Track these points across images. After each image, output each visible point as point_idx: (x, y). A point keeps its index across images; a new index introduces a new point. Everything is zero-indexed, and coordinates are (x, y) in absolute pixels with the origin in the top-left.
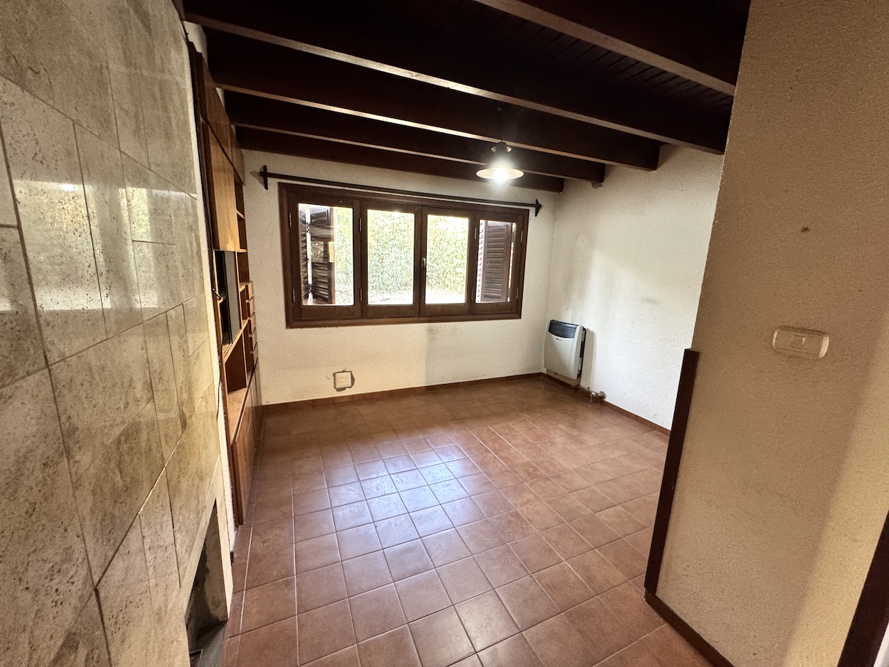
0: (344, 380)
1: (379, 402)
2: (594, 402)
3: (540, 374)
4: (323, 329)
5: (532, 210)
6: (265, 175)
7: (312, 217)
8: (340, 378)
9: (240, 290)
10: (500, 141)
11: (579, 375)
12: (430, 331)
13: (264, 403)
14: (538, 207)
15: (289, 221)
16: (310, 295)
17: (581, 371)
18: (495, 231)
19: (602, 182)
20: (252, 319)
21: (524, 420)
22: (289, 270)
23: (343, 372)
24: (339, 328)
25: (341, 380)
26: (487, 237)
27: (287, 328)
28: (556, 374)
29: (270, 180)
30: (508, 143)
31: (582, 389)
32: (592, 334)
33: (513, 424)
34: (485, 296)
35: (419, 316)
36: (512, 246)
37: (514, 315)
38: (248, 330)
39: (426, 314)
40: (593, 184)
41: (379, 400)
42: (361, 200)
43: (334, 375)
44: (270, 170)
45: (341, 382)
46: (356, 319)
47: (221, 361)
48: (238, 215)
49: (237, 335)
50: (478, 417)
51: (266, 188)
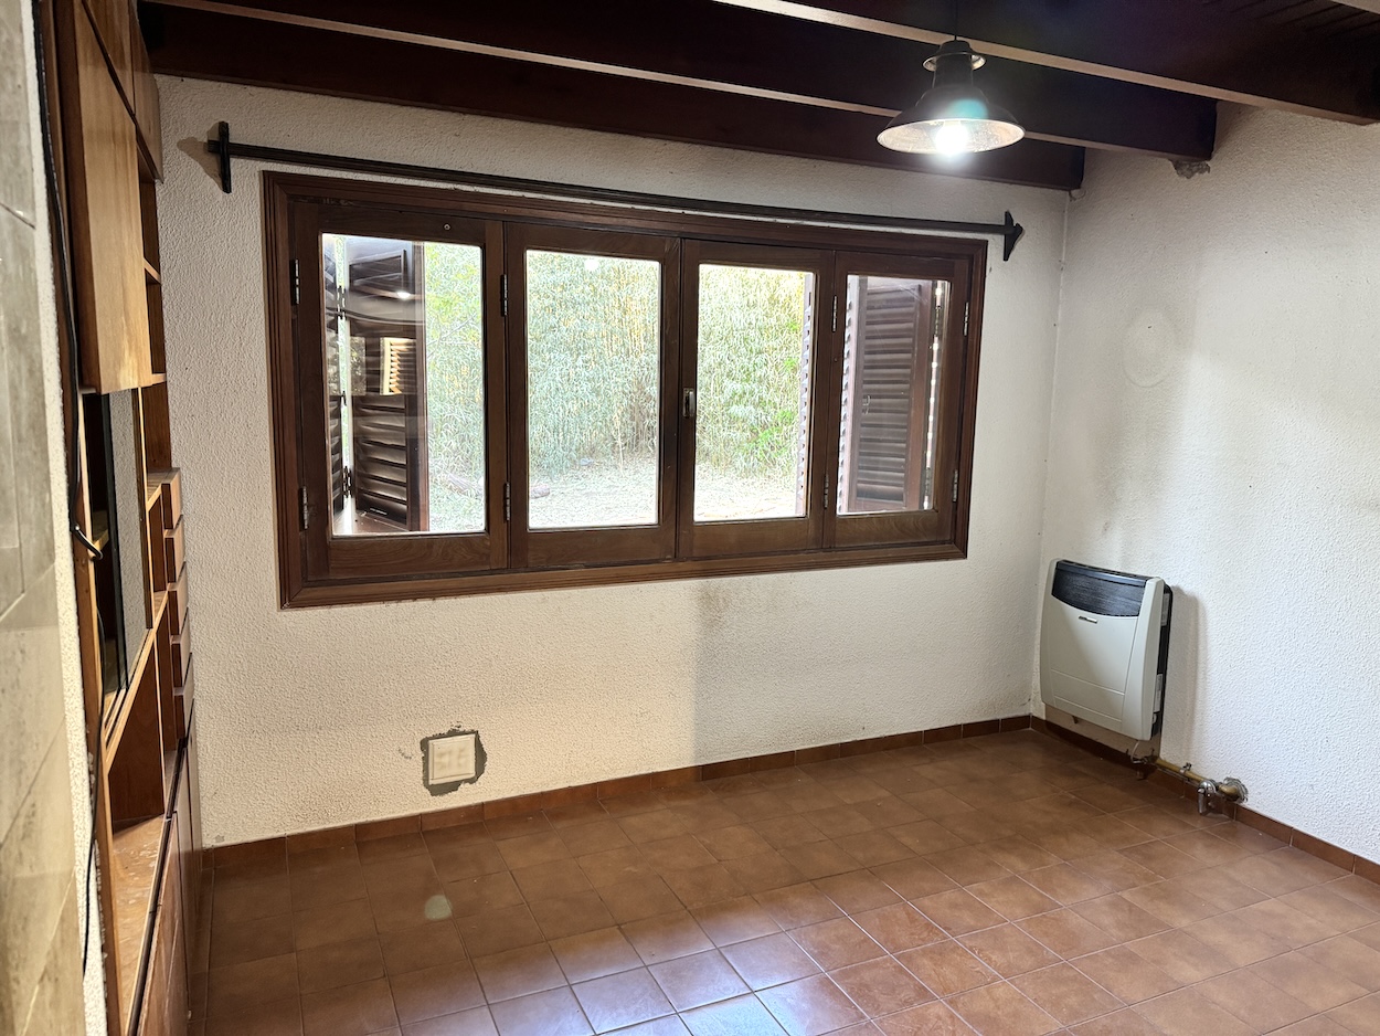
0: (454, 759)
1: (561, 825)
2: (1209, 809)
3: (1026, 721)
4: (393, 605)
5: (995, 244)
6: (221, 151)
7: (354, 272)
8: (442, 755)
9: (149, 505)
10: (952, 38)
11: (1157, 728)
12: (707, 599)
13: (209, 842)
14: (1011, 233)
15: (293, 286)
16: (349, 503)
17: (1159, 715)
18: (890, 303)
19: (1209, 157)
20: (179, 588)
21: (1013, 880)
22: (290, 433)
23: (453, 733)
24: (442, 602)
25: (445, 760)
26: (865, 321)
27: (282, 606)
28: (1076, 720)
29: (238, 166)
30: (974, 44)
31: (1165, 767)
32: (1193, 603)
33: (981, 893)
34: (861, 493)
35: (676, 558)
36: (936, 347)
37: (947, 548)
38: (171, 624)
39: (696, 553)
40: (1177, 166)
41: (557, 816)
42: (508, 222)
43: (424, 744)
44: (236, 137)
45: (443, 767)
46: (492, 572)
47: (95, 769)
48: (147, 273)
49: (140, 649)
50: (873, 872)
51: (227, 188)
